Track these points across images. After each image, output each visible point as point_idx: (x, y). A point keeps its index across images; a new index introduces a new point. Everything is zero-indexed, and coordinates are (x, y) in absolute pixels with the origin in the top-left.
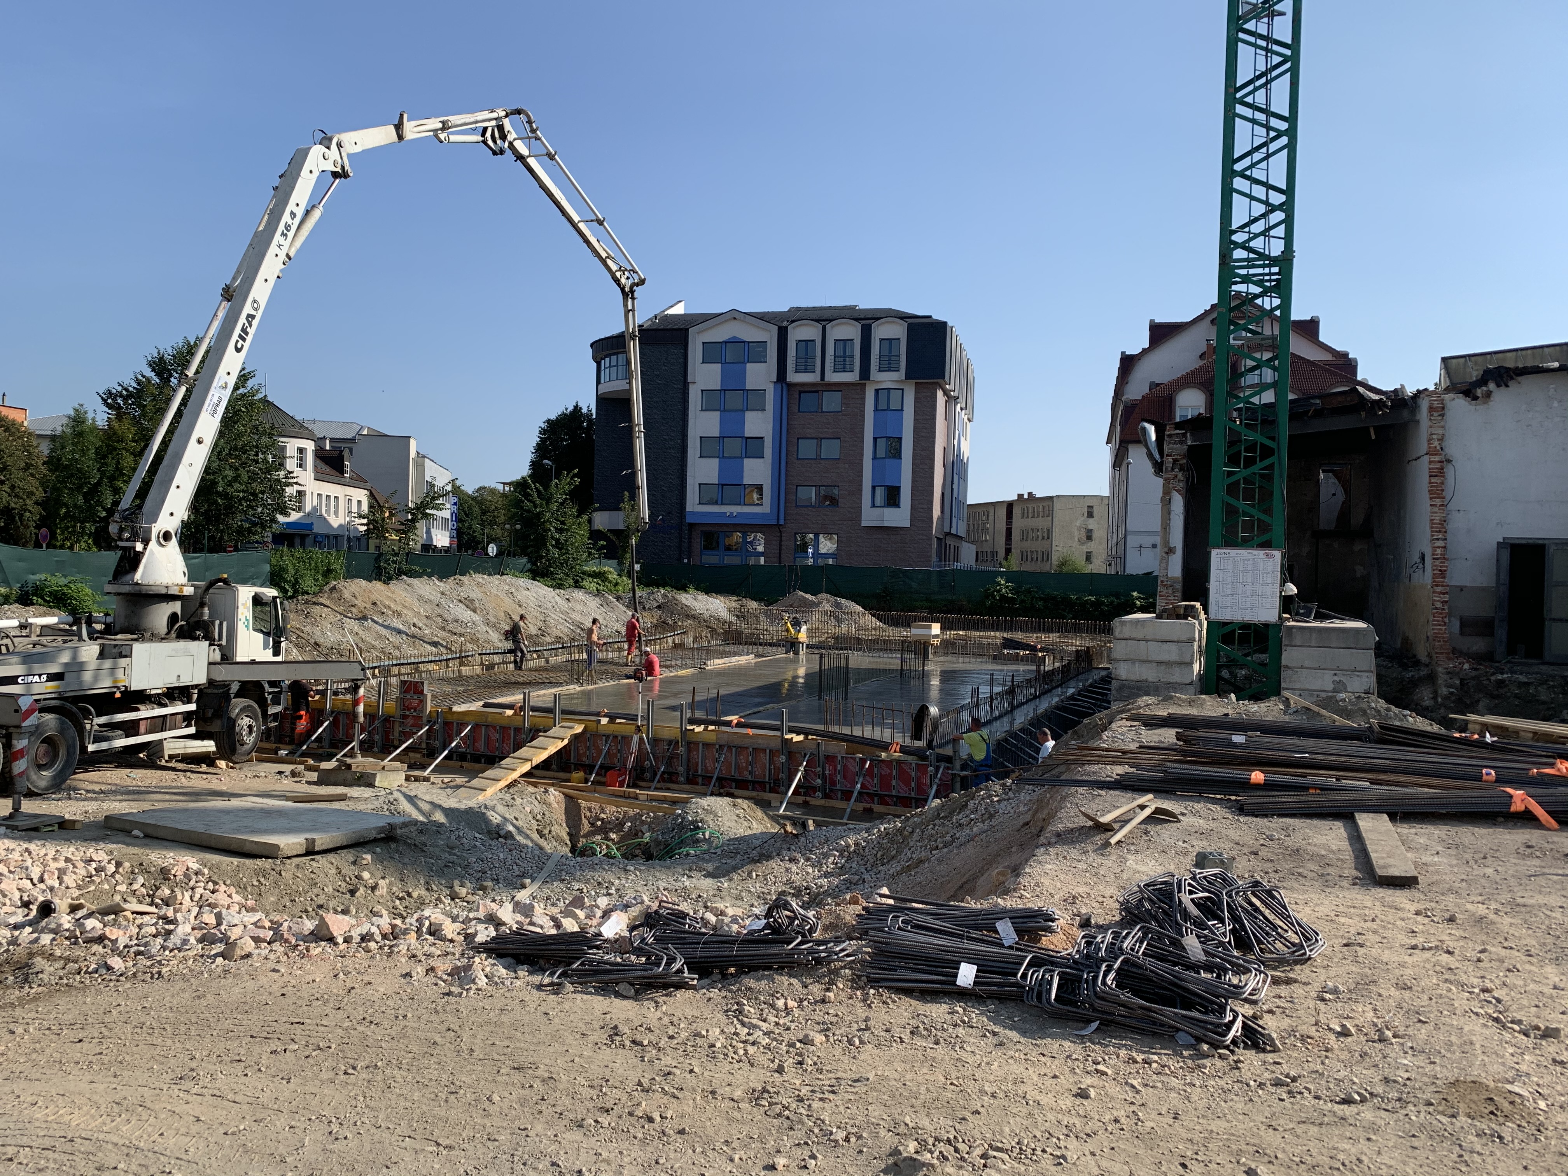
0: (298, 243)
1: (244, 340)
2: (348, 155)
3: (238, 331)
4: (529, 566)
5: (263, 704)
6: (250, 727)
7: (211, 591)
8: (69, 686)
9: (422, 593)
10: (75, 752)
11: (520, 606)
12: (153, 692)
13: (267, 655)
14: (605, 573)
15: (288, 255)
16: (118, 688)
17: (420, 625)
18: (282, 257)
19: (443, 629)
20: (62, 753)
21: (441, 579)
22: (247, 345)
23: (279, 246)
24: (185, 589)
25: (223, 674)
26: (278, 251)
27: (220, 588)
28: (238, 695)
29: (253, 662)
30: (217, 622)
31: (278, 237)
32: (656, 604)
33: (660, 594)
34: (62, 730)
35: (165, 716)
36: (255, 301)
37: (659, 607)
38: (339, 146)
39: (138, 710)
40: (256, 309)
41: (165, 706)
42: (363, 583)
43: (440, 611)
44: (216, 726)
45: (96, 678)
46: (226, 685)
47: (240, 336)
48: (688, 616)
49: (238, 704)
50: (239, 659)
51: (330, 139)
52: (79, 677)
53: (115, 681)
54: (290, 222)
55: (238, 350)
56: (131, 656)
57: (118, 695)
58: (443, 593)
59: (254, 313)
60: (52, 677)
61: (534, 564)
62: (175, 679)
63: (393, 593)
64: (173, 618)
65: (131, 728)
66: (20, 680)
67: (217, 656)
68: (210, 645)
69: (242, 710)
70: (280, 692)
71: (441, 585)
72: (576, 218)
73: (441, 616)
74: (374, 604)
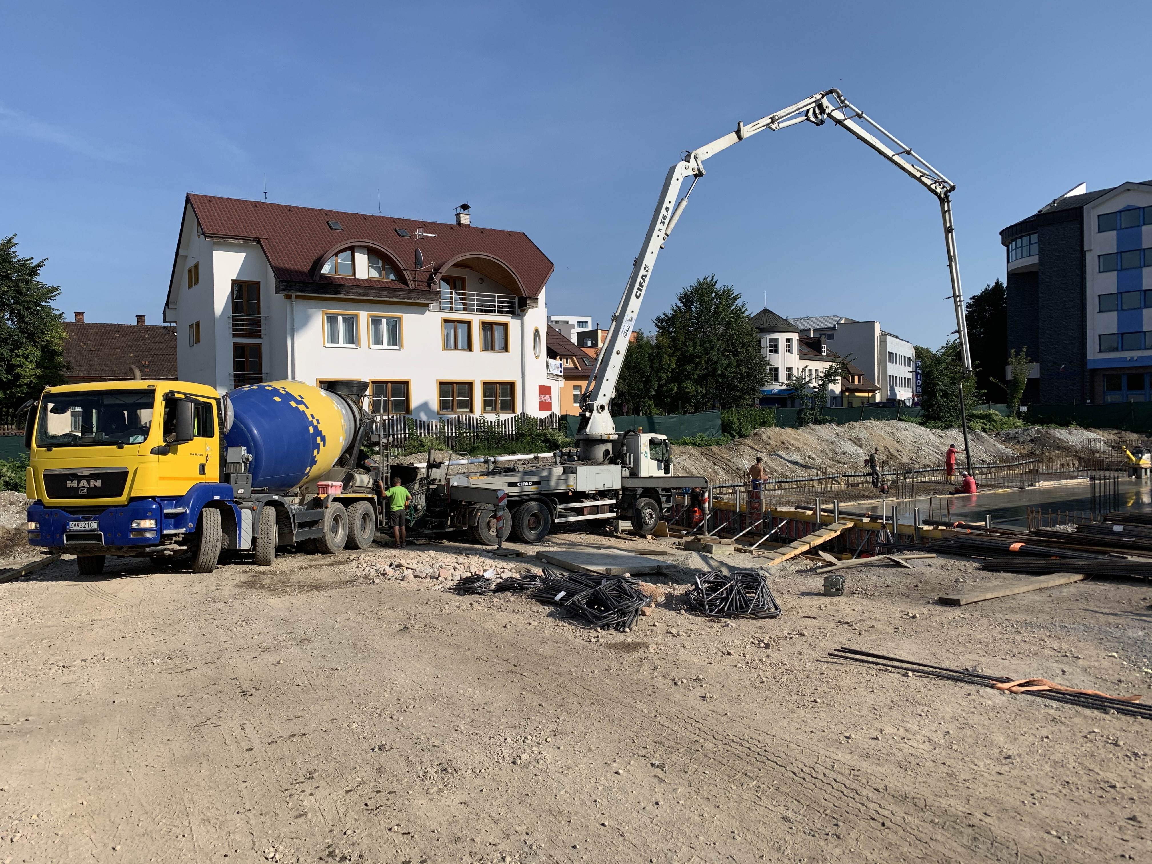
0: (672, 225)
1: (641, 290)
2: (702, 162)
3: (637, 286)
4: (923, 412)
5: (659, 503)
6: (651, 514)
7: (627, 437)
8: (543, 488)
9: (822, 434)
10: (548, 522)
11: (898, 442)
12: (590, 492)
13: (661, 473)
14: (990, 414)
15: (666, 234)
16: (570, 490)
17: (814, 456)
18: (662, 235)
19: (832, 459)
20: (542, 523)
21: (838, 424)
22: (643, 293)
23: (660, 230)
24: (611, 436)
25: (631, 483)
26: (659, 233)
27: (631, 435)
28: (642, 496)
29: (651, 477)
30: (628, 455)
31: (658, 225)
32: (1029, 438)
33: (1034, 430)
34: (541, 511)
35: (598, 506)
36: (646, 266)
37: (1032, 441)
38: (696, 158)
39: (583, 502)
40: (647, 271)
41: (598, 500)
42: (778, 429)
43: (833, 447)
44: (630, 513)
45: (557, 484)
46: (634, 490)
47: (639, 289)
48: (1058, 448)
49: (643, 502)
50: (642, 476)
51: (689, 155)
52: (548, 484)
53: (568, 486)
54: (665, 213)
55: (638, 297)
56: (576, 473)
57: (570, 494)
58: (838, 435)
59: (646, 273)
60: (534, 483)
61: (927, 410)
62: (602, 486)
63: (799, 435)
64: (607, 453)
65: (579, 511)
66: (518, 484)
67: (627, 473)
68: (622, 467)
69: (645, 505)
70: (671, 495)
71: (838, 429)
72: (890, 153)
73: (833, 450)
74: (783, 443)
